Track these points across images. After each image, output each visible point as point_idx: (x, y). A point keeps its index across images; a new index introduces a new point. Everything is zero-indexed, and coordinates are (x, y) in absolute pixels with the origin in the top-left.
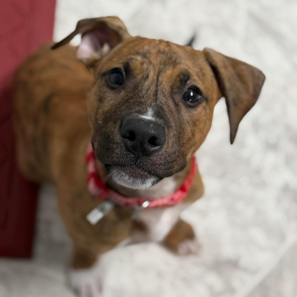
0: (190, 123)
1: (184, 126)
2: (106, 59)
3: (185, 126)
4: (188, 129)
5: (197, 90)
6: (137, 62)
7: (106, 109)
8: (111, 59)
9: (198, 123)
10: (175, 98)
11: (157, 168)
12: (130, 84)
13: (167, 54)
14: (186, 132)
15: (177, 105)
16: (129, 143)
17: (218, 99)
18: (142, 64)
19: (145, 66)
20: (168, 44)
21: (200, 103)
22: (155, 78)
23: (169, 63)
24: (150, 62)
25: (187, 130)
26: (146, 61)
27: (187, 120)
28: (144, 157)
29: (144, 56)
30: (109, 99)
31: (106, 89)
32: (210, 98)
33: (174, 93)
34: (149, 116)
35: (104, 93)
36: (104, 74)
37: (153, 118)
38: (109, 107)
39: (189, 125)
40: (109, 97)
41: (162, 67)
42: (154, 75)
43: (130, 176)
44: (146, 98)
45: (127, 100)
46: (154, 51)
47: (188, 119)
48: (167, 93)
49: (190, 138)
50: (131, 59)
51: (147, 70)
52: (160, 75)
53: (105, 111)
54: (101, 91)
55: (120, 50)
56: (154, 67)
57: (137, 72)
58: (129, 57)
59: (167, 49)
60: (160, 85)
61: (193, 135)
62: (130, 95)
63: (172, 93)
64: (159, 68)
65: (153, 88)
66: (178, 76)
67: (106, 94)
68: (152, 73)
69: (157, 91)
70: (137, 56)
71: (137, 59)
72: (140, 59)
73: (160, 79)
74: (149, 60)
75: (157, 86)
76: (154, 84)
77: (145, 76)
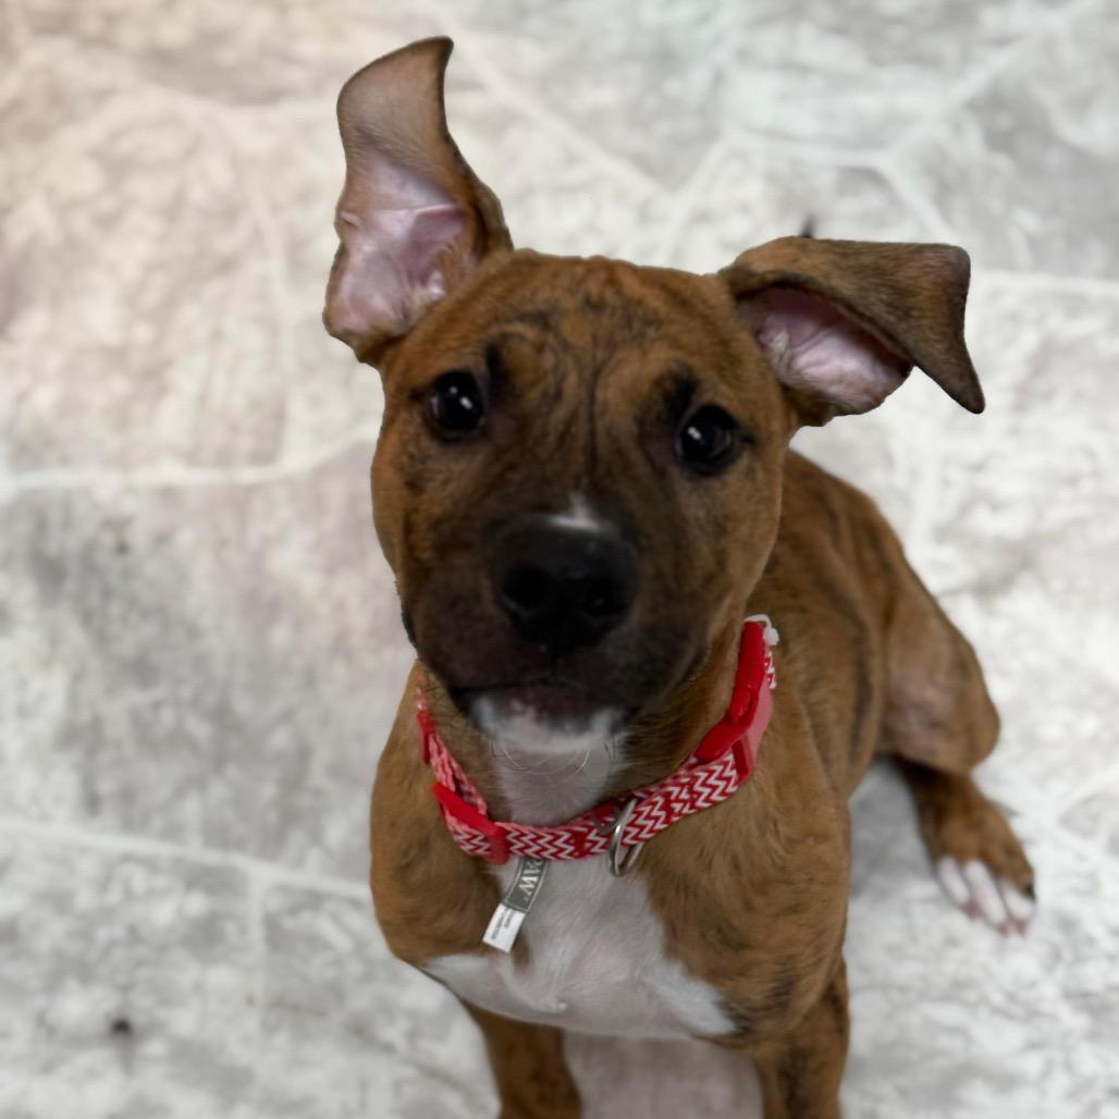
0: (707, 528)
1: (687, 538)
2: (418, 335)
3: (691, 538)
4: (703, 549)
5: (716, 418)
6: (525, 346)
7: (437, 511)
8: (434, 341)
9: (730, 526)
10: (654, 452)
12: (501, 425)
13: (614, 308)
15: (660, 473)
18: (540, 348)
19: (549, 358)
21: (733, 460)
22: (585, 393)
23: (625, 341)
24: (567, 346)
26: (551, 339)
27: (698, 520)
29: (542, 320)
30: (440, 477)
31: (426, 444)
33: (649, 437)
34: (579, 520)
35: (424, 461)
36: (417, 394)
37: (593, 524)
38: (448, 504)
39: (706, 535)
40: (440, 472)
41: (600, 355)
42: (579, 384)
43: (539, 710)
45: (499, 477)
46: (570, 303)
47: (702, 514)
48: (624, 440)
49: (712, 575)
50: (505, 337)
51: (556, 367)
52: (600, 382)
53: (435, 517)
54: (411, 457)
56: (578, 359)
57: (523, 378)
58: (495, 330)
59: (609, 293)
60: (603, 413)
61: (721, 563)
62: (509, 458)
63: (643, 439)
64: (594, 357)
65: (581, 429)
66: (658, 382)
67: (431, 464)
68: (572, 379)
69: (592, 433)
70: (519, 328)
71: (521, 338)
72: (529, 332)
73: (600, 395)
74: (557, 335)
75: (591, 419)
76: (583, 413)
77: (551, 391)
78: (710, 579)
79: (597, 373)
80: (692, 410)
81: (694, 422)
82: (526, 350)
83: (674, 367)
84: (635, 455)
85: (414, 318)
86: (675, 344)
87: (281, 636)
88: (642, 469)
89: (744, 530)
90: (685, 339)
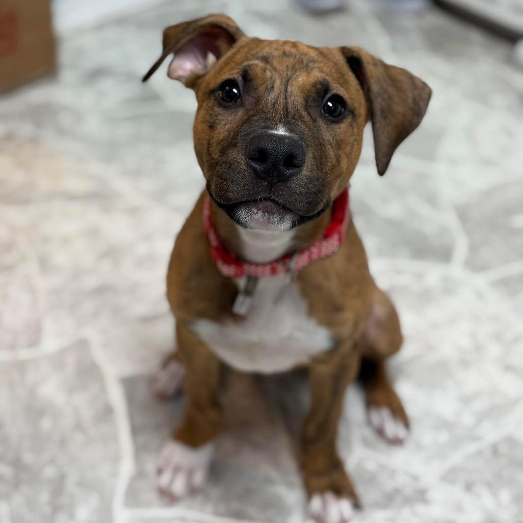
0: (333, 145)
1: (325, 149)
2: (212, 72)
3: (327, 149)
4: (331, 153)
5: (338, 100)
6: (258, 69)
7: (221, 137)
8: (219, 73)
9: (343, 145)
10: (312, 112)
11: (296, 199)
12: (249, 100)
13: (295, 56)
14: (328, 156)
15: (314, 121)
16: (258, 167)
17: (366, 122)
18: (264, 70)
19: (268, 74)
20: (295, 45)
21: (344, 118)
22: (283, 88)
23: (300, 68)
24: (275, 69)
25: (330, 155)
26: (269, 67)
27: (329, 141)
28: (280, 184)
29: (265, 59)
30: (223, 123)
31: (217, 110)
32: (357, 113)
33: (310, 106)
34: (281, 131)
35: (217, 116)
36: (212, 92)
37: (286, 133)
38: (226, 134)
39: (332, 147)
40: (224, 120)
41: (290, 73)
42: (281, 84)
43: (264, 212)
44: (272, 113)
45: (248, 119)
46: (277, 54)
47: (331, 139)
48: (299, 107)
49: (334, 165)
50: (249, 66)
51: (271, 78)
52: (289, 84)
53: (220, 139)
54: (211, 115)
55: (231, 58)
56: (280, 74)
57: (258, 82)
58: (246, 63)
59: (293, 50)
60: (291, 96)
61: (338, 161)
62: (251, 113)
63: (307, 107)
64: (287, 74)
65: (281, 101)
66: (314, 85)
67: (219, 117)
68: (278, 82)
69: (286, 104)
70: (256, 62)
71: (257, 65)
72: (261, 64)
73: (289, 89)
74: (272, 65)
75: (286, 98)
76: (282, 96)
77: (269, 86)
78: (333, 167)
79: (288, 81)
80: (328, 96)
81: (329, 100)
82: (259, 71)
83: (321, 79)
84: (304, 113)
85: (209, 67)
86: (321, 71)
87: (46, 424)
88: (307, 118)
89: (348, 149)
90: (325, 69)
